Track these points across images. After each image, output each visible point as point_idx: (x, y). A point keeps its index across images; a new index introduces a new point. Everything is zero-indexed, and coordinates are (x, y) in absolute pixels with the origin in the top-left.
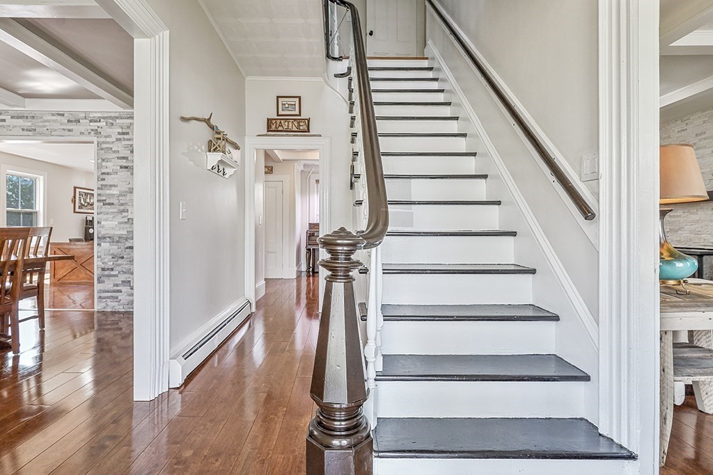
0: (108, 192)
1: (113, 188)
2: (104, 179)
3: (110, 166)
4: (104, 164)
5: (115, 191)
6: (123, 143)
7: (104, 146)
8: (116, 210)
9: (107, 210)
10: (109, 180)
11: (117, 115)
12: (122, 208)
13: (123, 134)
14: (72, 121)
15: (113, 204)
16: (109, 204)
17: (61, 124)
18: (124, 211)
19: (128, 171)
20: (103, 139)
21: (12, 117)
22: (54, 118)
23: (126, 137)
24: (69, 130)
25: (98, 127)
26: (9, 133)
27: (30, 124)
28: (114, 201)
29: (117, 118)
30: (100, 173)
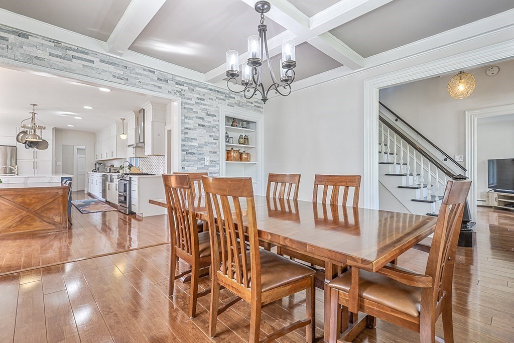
0: (190, 143)
1: (194, 141)
2: (187, 133)
3: (191, 123)
4: (186, 121)
5: (195, 143)
6: (201, 106)
7: (186, 106)
8: (196, 159)
9: (189, 158)
10: (191, 134)
11: (196, 83)
12: (200, 157)
13: (201, 99)
14: (161, 80)
15: (194, 153)
16: (191, 153)
17: (152, 80)
18: (202, 159)
19: (204, 129)
20: (185, 101)
21: (101, 61)
22: (145, 73)
23: (202, 102)
24: (159, 87)
25: (182, 90)
26: (98, 76)
27: (122, 73)
28: (196, 151)
29: (196, 86)
30: (183, 128)
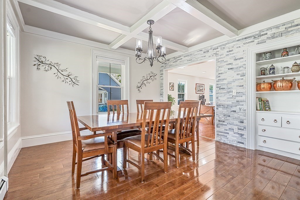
0: (222, 83)
1: (224, 80)
2: (220, 77)
3: (223, 70)
4: (220, 69)
5: (225, 82)
6: (230, 56)
7: (220, 60)
8: (226, 92)
9: (221, 92)
10: (222, 76)
11: (226, 42)
12: (229, 90)
13: (230, 51)
14: (205, 52)
15: (224, 88)
16: (222, 89)
17: (201, 55)
18: (230, 92)
19: (233, 70)
20: (219, 57)
21: (184, 57)
22: (199, 53)
23: (231, 53)
24: (204, 56)
25: (217, 52)
26: (184, 63)
27: (190, 58)
28: (225, 87)
29: (226, 44)
30: (218, 74)
